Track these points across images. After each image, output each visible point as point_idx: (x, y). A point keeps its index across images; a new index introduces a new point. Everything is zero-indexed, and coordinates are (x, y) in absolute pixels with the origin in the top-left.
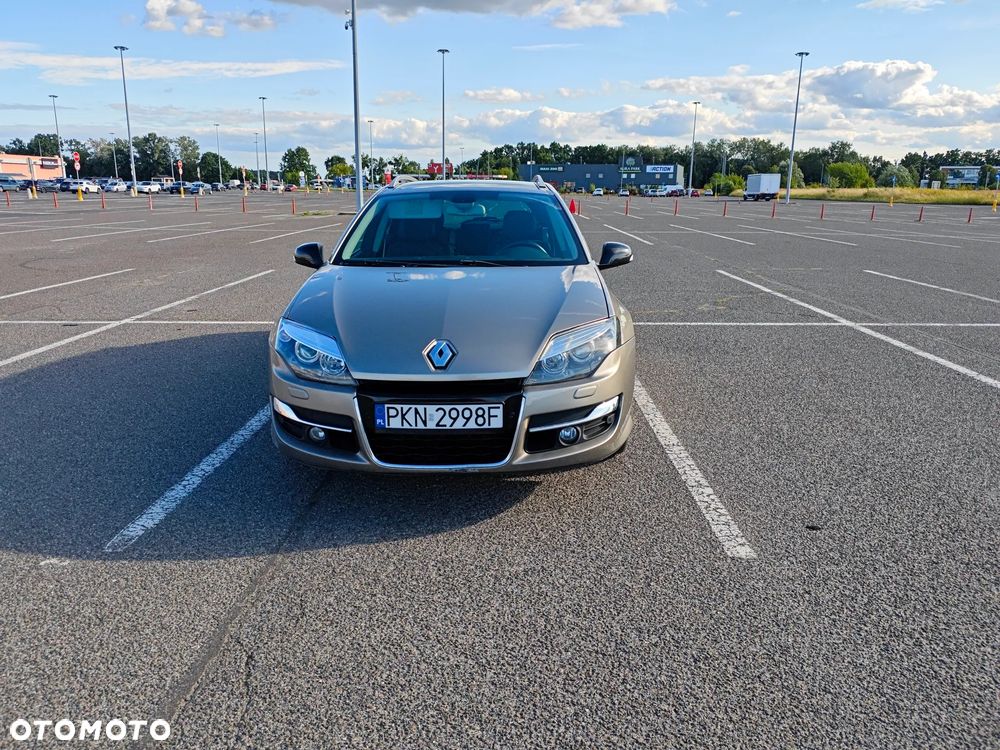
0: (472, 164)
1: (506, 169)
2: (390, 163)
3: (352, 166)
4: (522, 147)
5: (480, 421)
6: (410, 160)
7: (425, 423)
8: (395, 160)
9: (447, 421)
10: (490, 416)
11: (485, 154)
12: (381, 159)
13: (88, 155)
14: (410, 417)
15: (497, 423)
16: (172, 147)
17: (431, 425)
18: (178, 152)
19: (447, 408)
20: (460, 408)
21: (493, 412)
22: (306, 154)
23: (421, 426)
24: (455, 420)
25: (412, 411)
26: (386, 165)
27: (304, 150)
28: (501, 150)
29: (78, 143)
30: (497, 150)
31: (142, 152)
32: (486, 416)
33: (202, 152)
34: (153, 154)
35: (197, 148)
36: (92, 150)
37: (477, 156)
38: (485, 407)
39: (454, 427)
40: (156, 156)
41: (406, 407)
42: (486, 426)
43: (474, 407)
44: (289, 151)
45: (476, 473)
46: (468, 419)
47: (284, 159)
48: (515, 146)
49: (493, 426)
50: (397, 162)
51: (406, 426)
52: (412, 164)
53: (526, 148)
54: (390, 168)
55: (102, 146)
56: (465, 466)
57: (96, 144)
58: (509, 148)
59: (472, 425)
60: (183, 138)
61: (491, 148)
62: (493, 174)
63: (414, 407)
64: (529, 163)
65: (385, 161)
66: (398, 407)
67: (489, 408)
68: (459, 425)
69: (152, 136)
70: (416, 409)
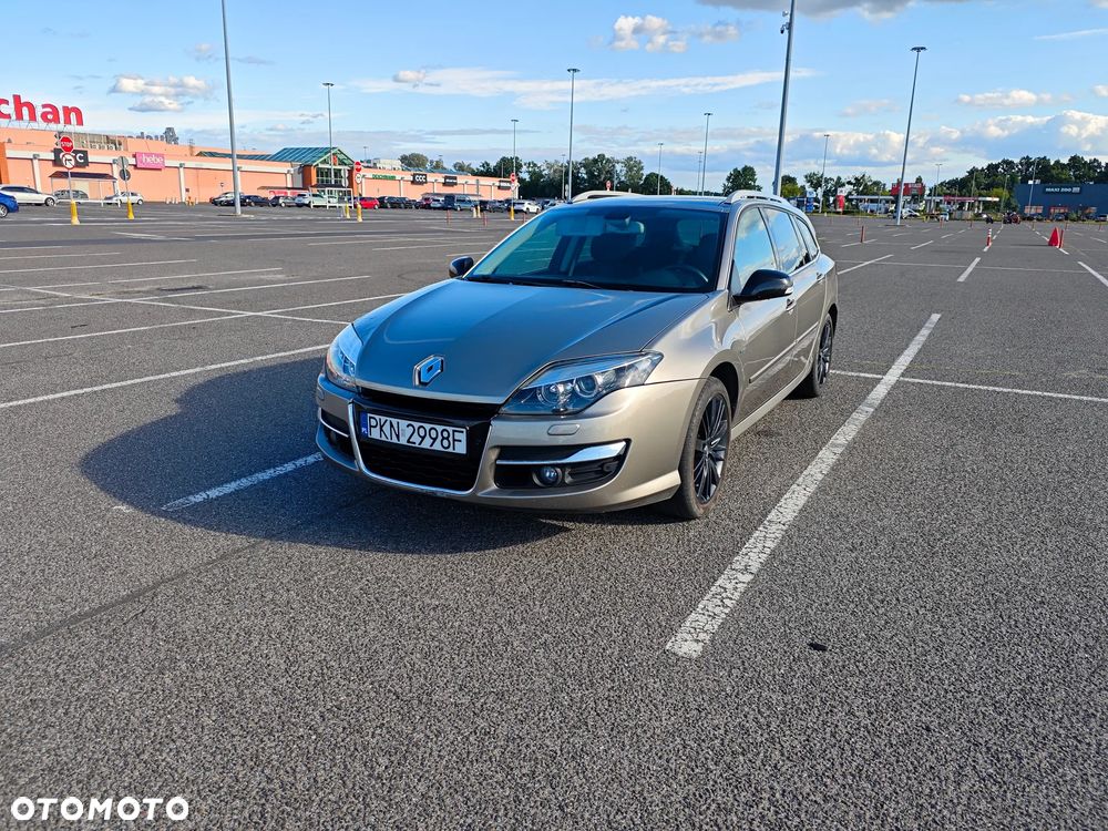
0: (953, 184)
1: (1000, 190)
2: (849, 183)
3: (803, 187)
4: (1027, 162)
5: (446, 443)
6: (874, 179)
7: (398, 436)
8: (856, 179)
9: (416, 439)
10: (454, 440)
11: (972, 172)
12: (839, 178)
13: (542, 176)
14: (387, 428)
15: (461, 448)
16: (618, 167)
17: (403, 441)
18: (623, 173)
19: (416, 425)
20: (428, 426)
21: (457, 436)
22: (753, 174)
23: (395, 440)
24: (423, 438)
25: (388, 424)
26: (843, 185)
27: (751, 169)
28: (997, 166)
29: (535, 165)
30: (990, 167)
31: (590, 173)
32: (451, 439)
33: (646, 172)
34: (599, 176)
35: (642, 168)
36: (546, 172)
37: (962, 174)
38: (450, 429)
39: (422, 446)
40: (603, 177)
41: (383, 419)
42: (451, 450)
43: (440, 428)
44: (735, 170)
45: (443, 498)
46: (435, 440)
47: (728, 179)
48: (1016, 161)
49: (456, 451)
50: (858, 182)
51: (384, 438)
52: (876, 183)
53: (1033, 163)
54: (848, 188)
55: (556, 167)
56: (434, 489)
57: (550, 166)
58: (1009, 164)
59: (437, 446)
60: (630, 159)
61: (982, 164)
62: (980, 195)
63: (389, 419)
64: (1031, 182)
65: (843, 180)
66: (377, 417)
67: (454, 431)
68: (426, 444)
69: (601, 157)
70: (391, 423)
